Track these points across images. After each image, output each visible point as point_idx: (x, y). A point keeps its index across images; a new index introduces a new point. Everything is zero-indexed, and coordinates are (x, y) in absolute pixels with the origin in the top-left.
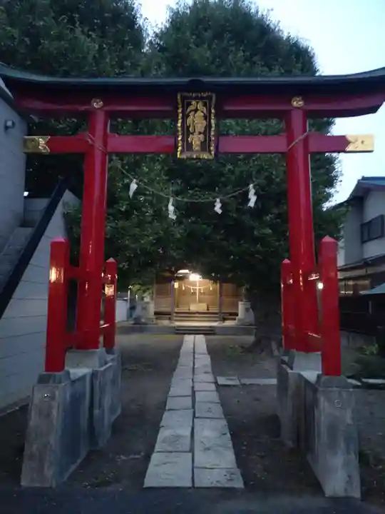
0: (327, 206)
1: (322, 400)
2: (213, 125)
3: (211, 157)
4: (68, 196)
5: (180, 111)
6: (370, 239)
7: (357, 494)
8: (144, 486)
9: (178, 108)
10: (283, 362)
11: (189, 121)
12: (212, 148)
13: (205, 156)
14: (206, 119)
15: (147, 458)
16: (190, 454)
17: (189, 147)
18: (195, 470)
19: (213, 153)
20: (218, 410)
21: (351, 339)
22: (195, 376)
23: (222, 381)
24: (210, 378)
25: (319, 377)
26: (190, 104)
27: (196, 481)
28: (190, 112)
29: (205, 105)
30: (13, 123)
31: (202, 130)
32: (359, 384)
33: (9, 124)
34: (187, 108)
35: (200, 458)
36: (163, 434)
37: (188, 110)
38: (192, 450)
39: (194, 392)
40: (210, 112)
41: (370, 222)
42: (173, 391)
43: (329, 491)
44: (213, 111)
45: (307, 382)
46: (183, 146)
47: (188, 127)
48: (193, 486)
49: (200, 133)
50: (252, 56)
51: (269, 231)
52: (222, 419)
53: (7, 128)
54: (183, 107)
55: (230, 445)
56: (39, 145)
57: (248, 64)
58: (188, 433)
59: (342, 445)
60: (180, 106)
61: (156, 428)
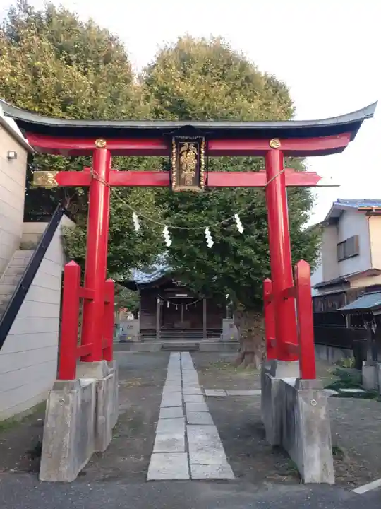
0: (304, 227)
1: (300, 399)
2: (203, 163)
3: (201, 190)
4: (65, 221)
5: (174, 151)
6: (346, 258)
7: (332, 481)
8: (148, 479)
9: (172, 149)
10: (267, 371)
11: (182, 159)
12: (202, 183)
13: (196, 189)
14: (196, 158)
15: (148, 458)
16: (186, 454)
17: (182, 181)
18: (191, 466)
19: (203, 187)
20: (208, 418)
21: (330, 352)
22: (184, 390)
23: (209, 392)
24: (198, 390)
25: (297, 380)
26: (182, 145)
27: (192, 475)
28: (184, 151)
29: (195, 146)
30: (16, 155)
31: (193, 168)
32: (336, 393)
33: (12, 155)
34: (180, 148)
35: (195, 457)
36: (160, 438)
37: (182, 150)
38: (187, 450)
39: (184, 403)
40: (200, 152)
41: (344, 242)
42: (164, 403)
43: (307, 479)
44: (203, 151)
45: (287, 386)
46: (177, 181)
47: (181, 165)
48: (191, 479)
49: (191, 170)
50: (232, 90)
51: (250, 251)
52: (212, 425)
53: (9, 158)
54: (177, 147)
55: (221, 446)
56: (48, 179)
57: (229, 97)
58: (182, 437)
59: (318, 439)
60: (174, 147)
61: (153, 434)
